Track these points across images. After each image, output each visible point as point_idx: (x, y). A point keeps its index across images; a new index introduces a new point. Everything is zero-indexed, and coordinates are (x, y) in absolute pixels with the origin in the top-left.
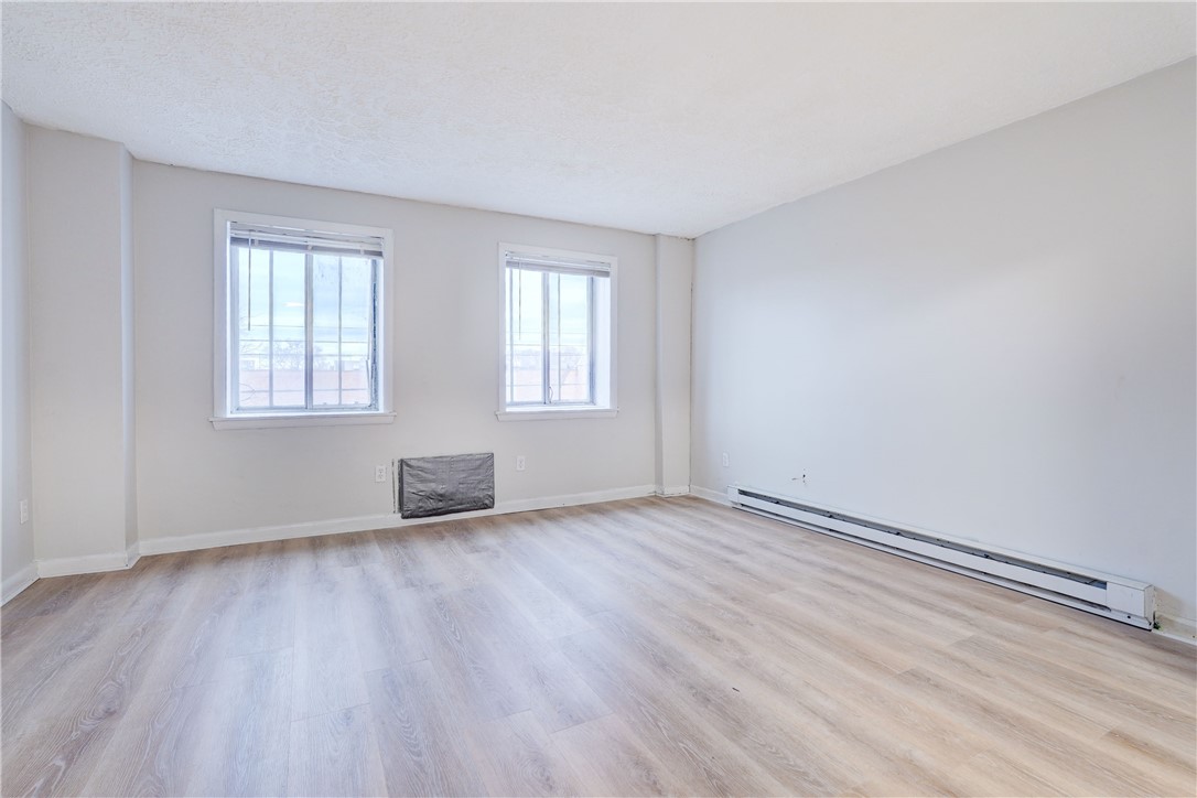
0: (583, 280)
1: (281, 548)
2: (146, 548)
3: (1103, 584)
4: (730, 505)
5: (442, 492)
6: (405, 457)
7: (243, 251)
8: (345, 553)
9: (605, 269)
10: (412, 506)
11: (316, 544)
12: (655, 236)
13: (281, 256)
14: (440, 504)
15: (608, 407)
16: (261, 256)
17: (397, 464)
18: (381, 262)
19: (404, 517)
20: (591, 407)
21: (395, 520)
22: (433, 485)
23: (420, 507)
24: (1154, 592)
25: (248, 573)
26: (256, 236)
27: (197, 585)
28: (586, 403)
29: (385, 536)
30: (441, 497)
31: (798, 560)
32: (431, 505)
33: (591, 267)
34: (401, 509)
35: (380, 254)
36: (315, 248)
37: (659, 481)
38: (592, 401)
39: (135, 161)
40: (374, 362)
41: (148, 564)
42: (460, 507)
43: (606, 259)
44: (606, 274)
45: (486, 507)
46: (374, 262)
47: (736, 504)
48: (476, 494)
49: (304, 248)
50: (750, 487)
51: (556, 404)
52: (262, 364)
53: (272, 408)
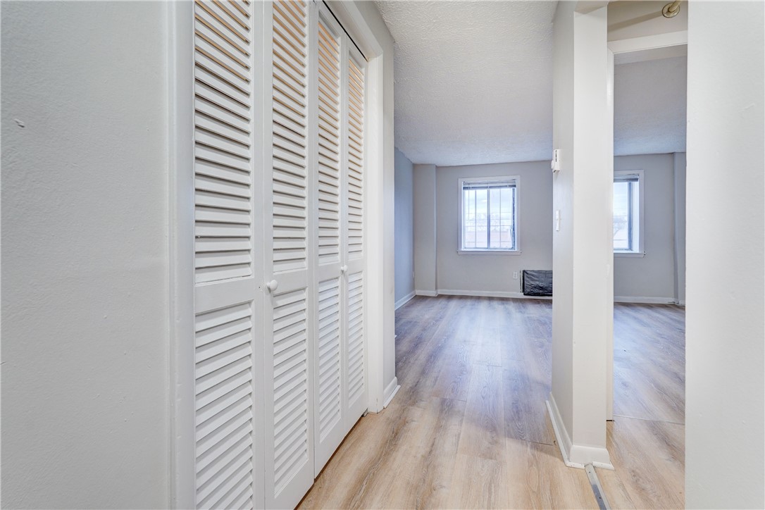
0: (626, 184)
1: (479, 298)
2: (440, 292)
5: (541, 286)
6: (526, 269)
7: (467, 191)
8: (500, 302)
9: (635, 177)
10: (529, 290)
11: (490, 299)
12: (673, 154)
13: (479, 191)
14: (541, 291)
15: (638, 252)
16: (472, 192)
17: (522, 272)
18: (516, 189)
19: (525, 295)
20: (629, 252)
21: (521, 295)
22: (537, 282)
23: (532, 291)
25: (469, 302)
26: (471, 186)
27: (453, 304)
28: (626, 249)
29: (515, 300)
30: (541, 288)
32: (536, 291)
33: (629, 177)
34: (523, 291)
35: (515, 186)
36: (490, 187)
37: (676, 296)
38: (630, 247)
39: (437, 167)
40: (514, 230)
41: (440, 296)
43: (636, 172)
44: (636, 180)
46: (514, 190)
49: (487, 187)
52: (473, 229)
53: (476, 248)
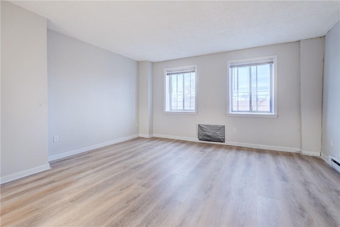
2: (155, 135)
5: (209, 135)
6: (200, 124)
9: (272, 61)
10: (201, 137)
12: (299, 41)
14: (208, 138)
17: (198, 126)
19: (199, 140)
20: (271, 114)
21: (197, 140)
22: (206, 133)
23: (203, 138)
26: (170, 73)
29: (192, 143)
30: (208, 136)
32: (206, 138)
34: (198, 137)
37: (301, 147)
39: (153, 63)
41: (151, 138)
42: (214, 140)
43: (271, 57)
45: (222, 142)
48: (219, 137)
51: (254, 112)
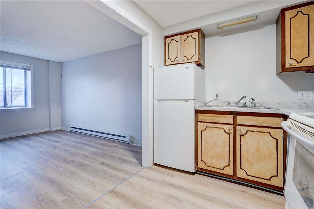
0: (23, 71)
3: (125, 137)
4: (69, 131)
9: (29, 68)
12: (48, 61)
15: (31, 107)
24: (132, 137)
28: (23, 106)
31: (73, 142)
33: (25, 67)
37: (50, 127)
38: (26, 106)
43: (29, 66)
44: (29, 70)
47: (71, 130)
50: (74, 126)
